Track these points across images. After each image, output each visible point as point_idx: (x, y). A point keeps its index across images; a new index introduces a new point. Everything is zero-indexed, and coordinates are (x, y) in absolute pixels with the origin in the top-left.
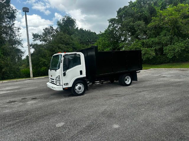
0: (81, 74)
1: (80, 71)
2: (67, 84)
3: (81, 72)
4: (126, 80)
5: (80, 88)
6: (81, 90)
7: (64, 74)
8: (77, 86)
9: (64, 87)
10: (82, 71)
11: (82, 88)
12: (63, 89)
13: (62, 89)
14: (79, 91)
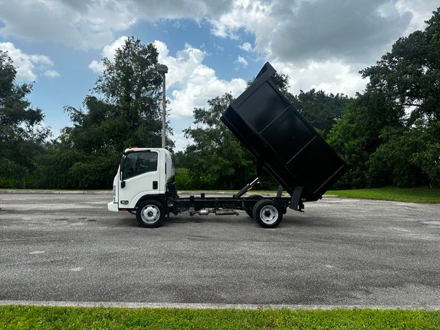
0: (154, 189)
1: (154, 182)
2: (126, 202)
3: (155, 185)
4: (268, 214)
5: (150, 214)
6: (153, 218)
7: (123, 185)
8: (146, 208)
9: (122, 206)
10: (157, 182)
11: (155, 214)
12: (120, 209)
13: (117, 210)
14: (149, 218)
